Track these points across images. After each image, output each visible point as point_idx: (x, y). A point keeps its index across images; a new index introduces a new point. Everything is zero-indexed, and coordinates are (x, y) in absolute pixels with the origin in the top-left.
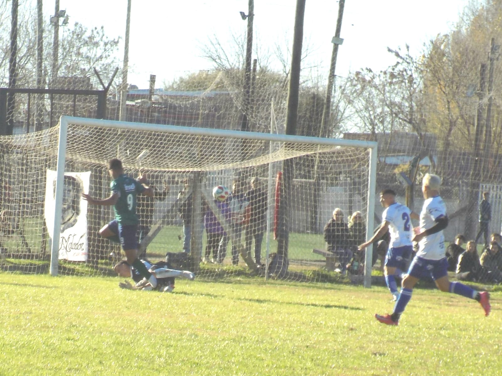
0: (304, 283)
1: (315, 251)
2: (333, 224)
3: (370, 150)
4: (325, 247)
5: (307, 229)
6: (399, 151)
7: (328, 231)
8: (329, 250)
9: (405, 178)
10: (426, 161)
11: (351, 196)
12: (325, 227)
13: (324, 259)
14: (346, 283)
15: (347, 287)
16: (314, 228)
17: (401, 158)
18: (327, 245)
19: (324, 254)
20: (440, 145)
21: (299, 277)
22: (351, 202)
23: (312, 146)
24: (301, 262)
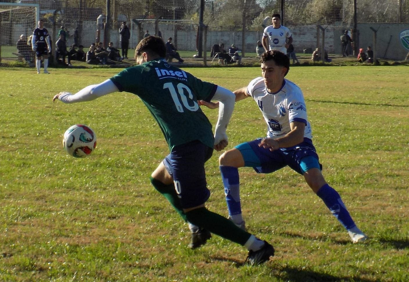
0: (9, 68)
1: (13, 54)
2: (21, 41)
3: (36, 8)
4: (17, 51)
5: (7, 44)
6: (46, 8)
7: (19, 44)
8: (19, 53)
9: (51, 20)
10: (59, 12)
11: (27, 29)
12: (17, 43)
13: (17, 57)
14: (28, 67)
15: (29, 69)
16: (11, 43)
17: (47, 11)
18: (18, 51)
19: (17, 55)
20: (64, 5)
21: (7, 66)
22: (26, 31)
23: (8, 7)
24: (7, 58)
